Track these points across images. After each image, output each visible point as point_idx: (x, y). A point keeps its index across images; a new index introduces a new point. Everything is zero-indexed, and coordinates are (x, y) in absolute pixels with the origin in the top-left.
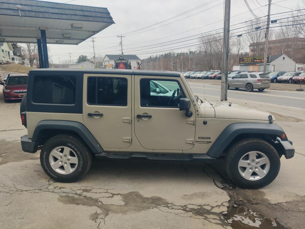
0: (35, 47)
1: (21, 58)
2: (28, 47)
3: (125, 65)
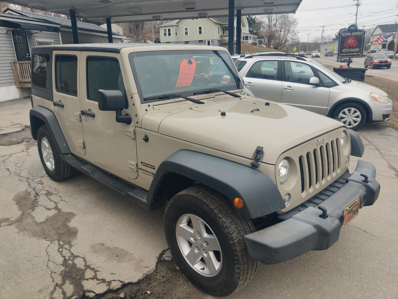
0: (277, 20)
1: (256, 37)
2: (269, 22)
3: (358, 40)
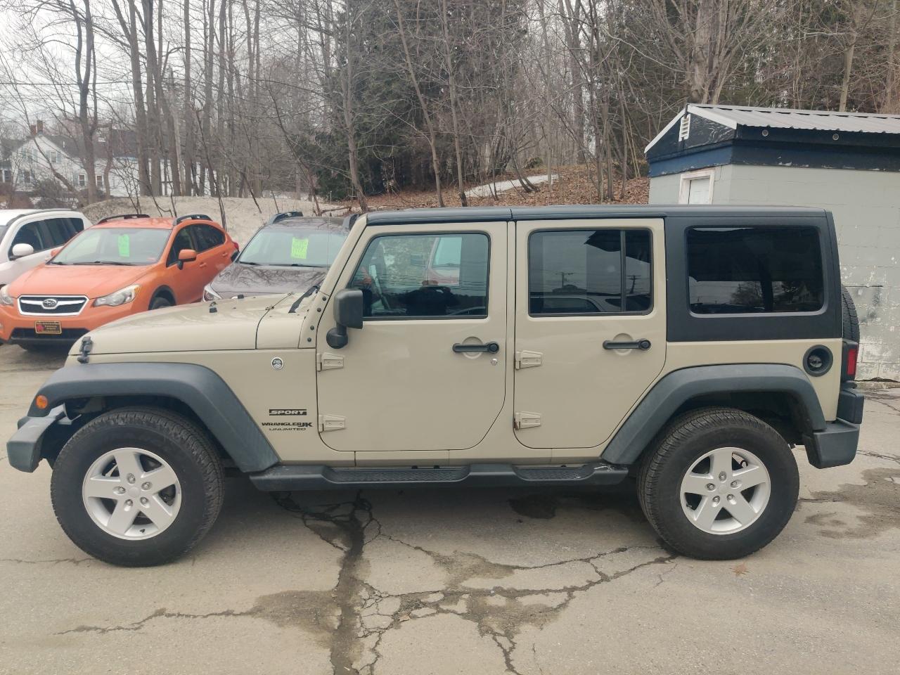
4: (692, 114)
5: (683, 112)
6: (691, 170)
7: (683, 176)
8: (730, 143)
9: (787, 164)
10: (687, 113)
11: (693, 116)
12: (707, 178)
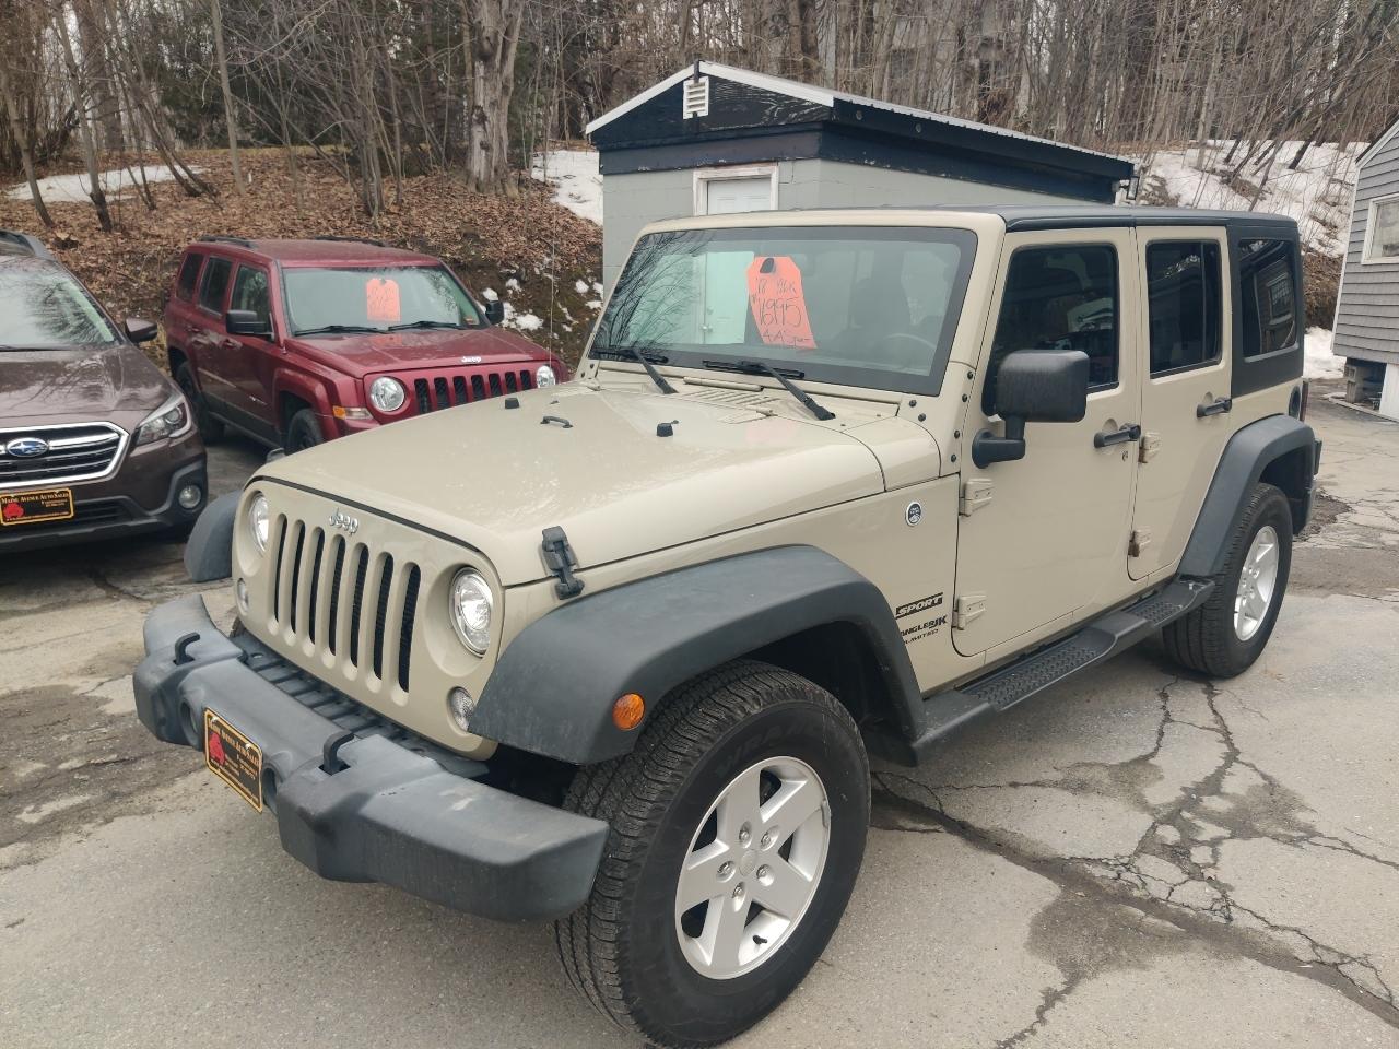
4: (710, 76)
5: (690, 71)
6: (717, 165)
7: (697, 174)
8: (817, 126)
9: (872, 163)
10: (699, 75)
11: (714, 80)
12: (767, 178)
